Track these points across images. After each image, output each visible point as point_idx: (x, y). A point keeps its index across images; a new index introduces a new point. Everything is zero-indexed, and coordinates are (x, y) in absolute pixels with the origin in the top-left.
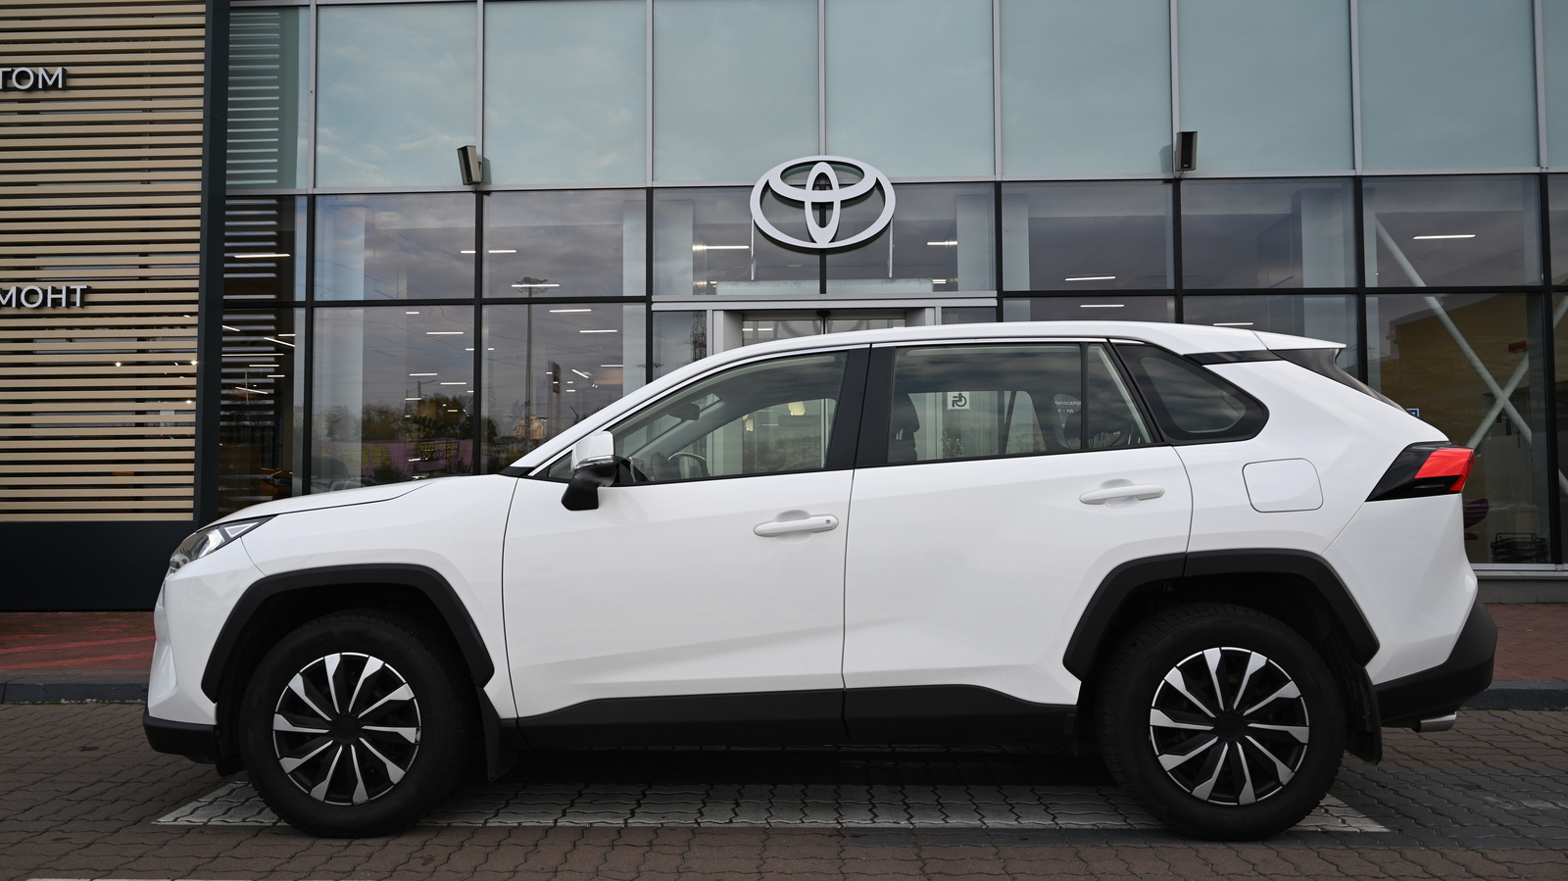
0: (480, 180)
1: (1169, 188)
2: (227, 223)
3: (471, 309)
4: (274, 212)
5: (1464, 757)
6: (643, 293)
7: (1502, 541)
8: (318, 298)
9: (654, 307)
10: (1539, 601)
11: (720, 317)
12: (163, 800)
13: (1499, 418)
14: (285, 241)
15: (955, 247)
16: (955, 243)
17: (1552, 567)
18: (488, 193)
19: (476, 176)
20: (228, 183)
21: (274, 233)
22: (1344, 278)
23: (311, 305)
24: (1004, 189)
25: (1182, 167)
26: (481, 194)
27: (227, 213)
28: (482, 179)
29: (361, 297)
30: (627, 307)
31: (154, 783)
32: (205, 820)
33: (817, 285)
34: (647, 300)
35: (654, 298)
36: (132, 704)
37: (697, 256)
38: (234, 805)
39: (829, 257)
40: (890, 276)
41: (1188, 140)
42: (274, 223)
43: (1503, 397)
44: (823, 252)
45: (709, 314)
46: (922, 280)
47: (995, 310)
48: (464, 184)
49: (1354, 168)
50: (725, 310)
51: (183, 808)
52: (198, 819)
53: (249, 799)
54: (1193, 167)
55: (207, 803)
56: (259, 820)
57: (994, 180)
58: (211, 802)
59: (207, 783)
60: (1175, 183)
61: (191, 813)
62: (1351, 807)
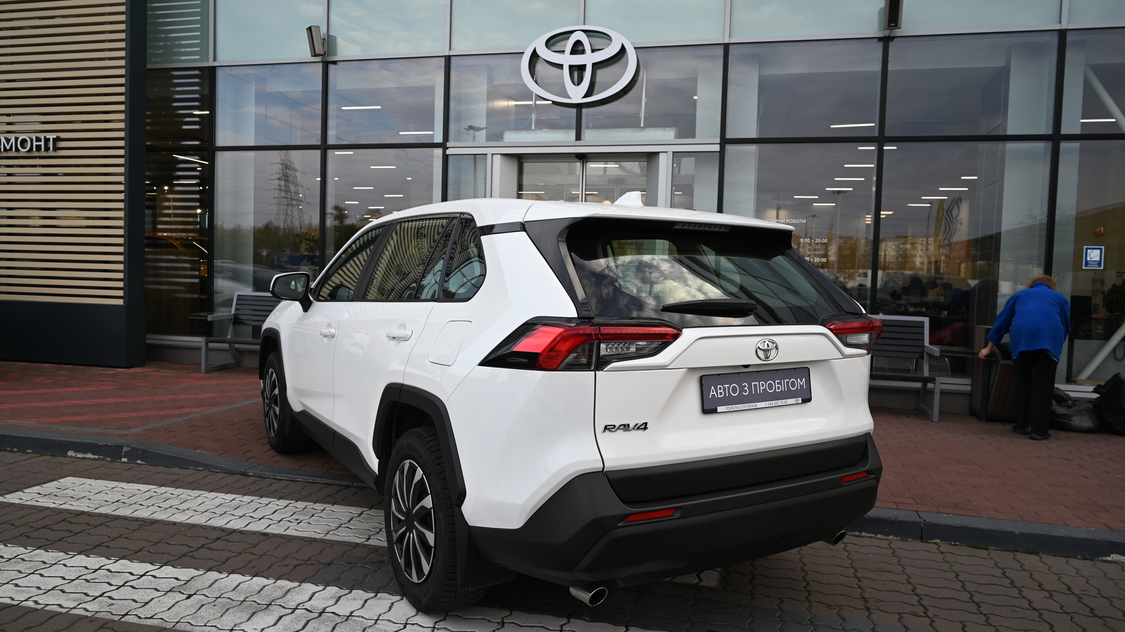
1: (881, 45)
3: (320, 152)
4: (197, 80)
6: (441, 140)
8: (218, 144)
9: (448, 152)
11: (497, 159)
18: (335, 63)
21: (197, 96)
22: (1042, 126)
23: (212, 150)
24: (732, 51)
25: (889, 26)
28: (326, 52)
29: (252, 144)
33: (573, 134)
34: (443, 146)
35: (448, 145)
39: (584, 111)
40: (642, 125)
42: (197, 88)
44: (579, 106)
45: (489, 157)
46: (667, 129)
47: (718, 154)
48: (312, 56)
49: (1060, 23)
50: (501, 154)
54: (900, 26)
57: (722, 43)
60: (885, 41)
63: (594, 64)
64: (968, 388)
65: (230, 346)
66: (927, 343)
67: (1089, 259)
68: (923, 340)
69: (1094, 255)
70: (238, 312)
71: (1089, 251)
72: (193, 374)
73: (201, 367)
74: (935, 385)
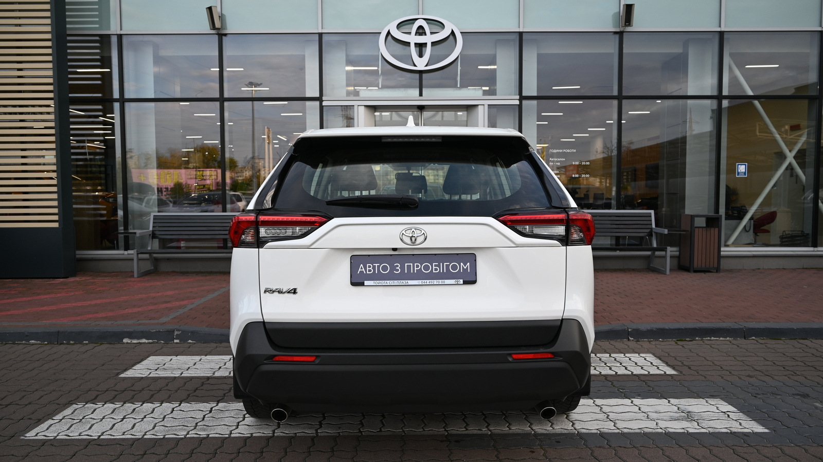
0: (220, 27)
1: (617, 37)
2: (69, 51)
3: (218, 104)
4: (98, 45)
5: (793, 373)
6: (317, 95)
7: (786, 235)
8: (127, 96)
9: (324, 104)
10: (805, 267)
11: (362, 109)
12: (30, 419)
14: (105, 62)
15: (495, 70)
16: (495, 67)
17: (811, 249)
19: (218, 25)
20: (68, 26)
21: (98, 57)
22: (711, 90)
23: (123, 101)
24: (525, 37)
25: (625, 25)
26: (221, 36)
27: (68, 45)
28: (222, 26)
29: (153, 96)
30: (308, 103)
31: (26, 405)
32: (55, 435)
33: (417, 92)
34: (320, 99)
35: (324, 98)
36: (20, 344)
37: (348, 72)
38: (75, 421)
39: (424, 75)
40: (459, 86)
41: (629, 8)
42: (98, 51)
43: (790, 157)
44: (421, 72)
45: (356, 108)
46: (477, 89)
47: (517, 106)
49: (720, 27)
50: (365, 106)
51: (42, 425)
52: (51, 434)
53: (85, 417)
54: (631, 25)
55: (58, 420)
56: (89, 434)
57: (518, 31)
58: (61, 420)
59: (60, 404)
60: (620, 34)
61: (47, 429)
62: (741, 412)
63: (432, 43)
64: (678, 253)
65: (150, 256)
67: (739, 171)
68: (651, 224)
69: (742, 168)
70: (155, 229)
71: (739, 166)
72: (129, 279)
73: (133, 272)
74: (666, 251)
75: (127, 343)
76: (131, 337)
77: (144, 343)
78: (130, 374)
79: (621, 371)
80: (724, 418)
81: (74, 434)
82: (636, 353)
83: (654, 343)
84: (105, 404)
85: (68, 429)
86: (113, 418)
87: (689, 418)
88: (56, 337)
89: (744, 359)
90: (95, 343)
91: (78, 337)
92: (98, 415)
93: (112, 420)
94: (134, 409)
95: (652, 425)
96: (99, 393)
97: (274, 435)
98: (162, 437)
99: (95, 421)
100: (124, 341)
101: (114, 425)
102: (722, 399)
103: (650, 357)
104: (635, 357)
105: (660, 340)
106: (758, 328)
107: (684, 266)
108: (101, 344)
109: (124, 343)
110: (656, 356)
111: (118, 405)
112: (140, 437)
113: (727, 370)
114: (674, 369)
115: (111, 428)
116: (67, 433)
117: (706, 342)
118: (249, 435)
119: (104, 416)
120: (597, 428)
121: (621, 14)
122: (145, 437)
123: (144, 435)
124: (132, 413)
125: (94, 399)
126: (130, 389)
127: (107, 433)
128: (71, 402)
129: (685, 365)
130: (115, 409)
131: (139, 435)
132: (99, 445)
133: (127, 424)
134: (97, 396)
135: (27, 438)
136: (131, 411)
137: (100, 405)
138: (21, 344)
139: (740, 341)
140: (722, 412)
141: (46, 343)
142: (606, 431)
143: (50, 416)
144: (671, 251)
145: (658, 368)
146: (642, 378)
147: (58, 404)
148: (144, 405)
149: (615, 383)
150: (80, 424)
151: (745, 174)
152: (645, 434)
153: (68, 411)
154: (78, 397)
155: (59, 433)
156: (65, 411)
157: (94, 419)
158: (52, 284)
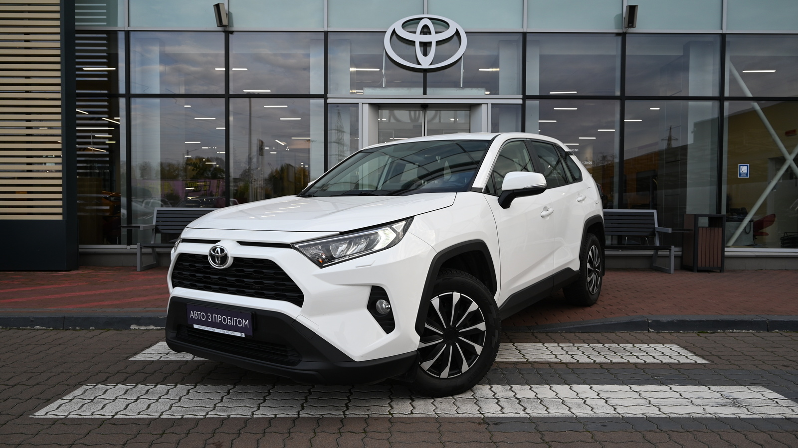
0: (227, 24)
1: (620, 38)
2: (77, 48)
3: (223, 100)
4: (105, 42)
6: (323, 93)
7: (787, 236)
8: (133, 91)
9: (329, 101)
11: (366, 107)
12: (38, 398)
13: (787, 171)
14: (112, 60)
15: (497, 73)
16: (498, 69)
18: (232, 32)
19: (225, 22)
20: (76, 24)
21: (105, 54)
22: (712, 92)
23: (129, 96)
24: (528, 38)
25: (628, 26)
26: (228, 33)
27: (77, 42)
28: (228, 24)
29: (158, 92)
30: (313, 101)
31: (34, 386)
32: (66, 414)
33: (421, 90)
34: (324, 96)
35: (329, 96)
36: (24, 329)
37: (352, 73)
38: (86, 401)
39: (428, 74)
40: (461, 86)
41: (632, 10)
42: (105, 48)
43: (790, 160)
44: (425, 71)
45: (360, 105)
46: (479, 89)
47: (521, 106)
48: (218, 26)
49: (722, 29)
50: (369, 103)
51: (52, 405)
52: (62, 413)
53: (96, 397)
54: (634, 26)
55: (68, 401)
56: (102, 413)
57: (522, 31)
58: (72, 400)
59: (69, 385)
60: (623, 35)
61: (57, 408)
62: (790, 399)
63: (437, 42)
64: (680, 253)
65: (153, 250)
66: (656, 226)
67: (741, 172)
68: (654, 224)
69: (744, 169)
70: (158, 223)
71: (741, 167)
72: (132, 273)
73: (136, 267)
74: (670, 251)
75: (135, 329)
76: (138, 324)
77: (151, 330)
78: (139, 357)
79: (650, 360)
80: (773, 405)
81: (86, 413)
82: (660, 343)
83: (675, 334)
84: (117, 385)
85: (79, 409)
86: (126, 399)
87: (736, 405)
88: (62, 323)
89: (773, 350)
90: (102, 329)
91: (84, 323)
92: (110, 395)
93: (125, 400)
94: (148, 391)
95: (699, 410)
96: (109, 375)
97: (299, 417)
98: (180, 417)
99: (107, 402)
100: (131, 328)
101: (128, 405)
102: (764, 386)
103: (675, 347)
104: (659, 347)
105: (681, 332)
106: (782, 321)
107: (687, 265)
108: (108, 330)
109: (131, 330)
110: (681, 347)
111: (130, 386)
112: (157, 417)
113: (760, 360)
114: (704, 358)
115: (125, 408)
116: (79, 412)
117: (729, 334)
118: (273, 416)
119: (117, 397)
120: (642, 413)
121: (624, 15)
122: (162, 417)
123: (161, 415)
124: (145, 394)
125: (105, 381)
126: (141, 371)
127: (122, 413)
128: (81, 383)
129: (714, 355)
130: (128, 390)
131: (155, 415)
132: (114, 424)
133: (142, 405)
134: (108, 378)
135: (36, 417)
136: (145, 392)
137: (111, 386)
138: (26, 329)
139: (763, 334)
140: (769, 399)
141: (51, 328)
142: (653, 416)
143: (60, 396)
144: (675, 251)
145: (687, 357)
146: (673, 366)
147: (67, 385)
148: (158, 386)
149: (647, 371)
150: (92, 403)
151: (747, 175)
152: (694, 419)
153: (78, 392)
154: (88, 379)
155: (70, 412)
156: (75, 392)
157: (106, 399)
158: (55, 276)
